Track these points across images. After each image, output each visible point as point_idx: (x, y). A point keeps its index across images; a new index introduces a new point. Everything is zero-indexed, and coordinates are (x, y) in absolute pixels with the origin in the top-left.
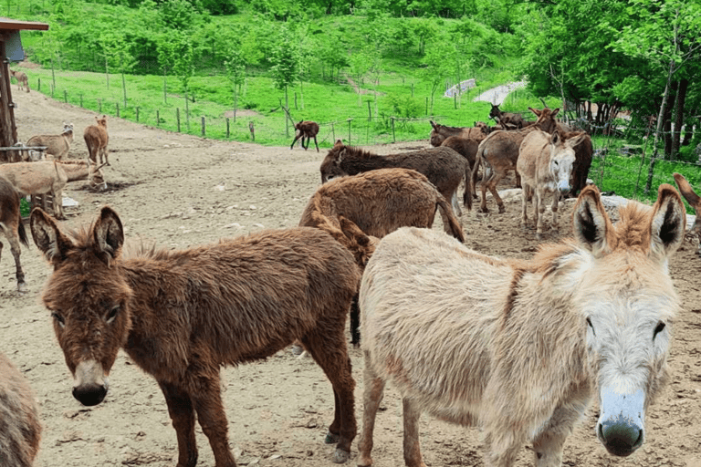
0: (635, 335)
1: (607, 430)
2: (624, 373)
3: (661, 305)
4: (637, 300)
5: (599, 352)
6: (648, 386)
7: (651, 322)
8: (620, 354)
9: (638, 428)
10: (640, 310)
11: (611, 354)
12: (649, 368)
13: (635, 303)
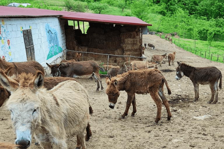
0: (26, 113)
1: (18, 143)
2: (23, 125)
3: (35, 104)
4: (26, 103)
5: (15, 120)
6: (31, 128)
7: (32, 109)
8: (21, 120)
9: (28, 140)
10: (28, 106)
11: (19, 120)
12: (32, 122)
13: (26, 104)
